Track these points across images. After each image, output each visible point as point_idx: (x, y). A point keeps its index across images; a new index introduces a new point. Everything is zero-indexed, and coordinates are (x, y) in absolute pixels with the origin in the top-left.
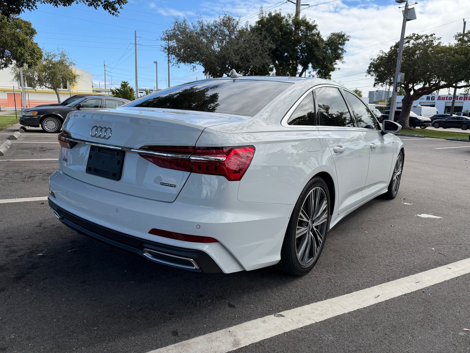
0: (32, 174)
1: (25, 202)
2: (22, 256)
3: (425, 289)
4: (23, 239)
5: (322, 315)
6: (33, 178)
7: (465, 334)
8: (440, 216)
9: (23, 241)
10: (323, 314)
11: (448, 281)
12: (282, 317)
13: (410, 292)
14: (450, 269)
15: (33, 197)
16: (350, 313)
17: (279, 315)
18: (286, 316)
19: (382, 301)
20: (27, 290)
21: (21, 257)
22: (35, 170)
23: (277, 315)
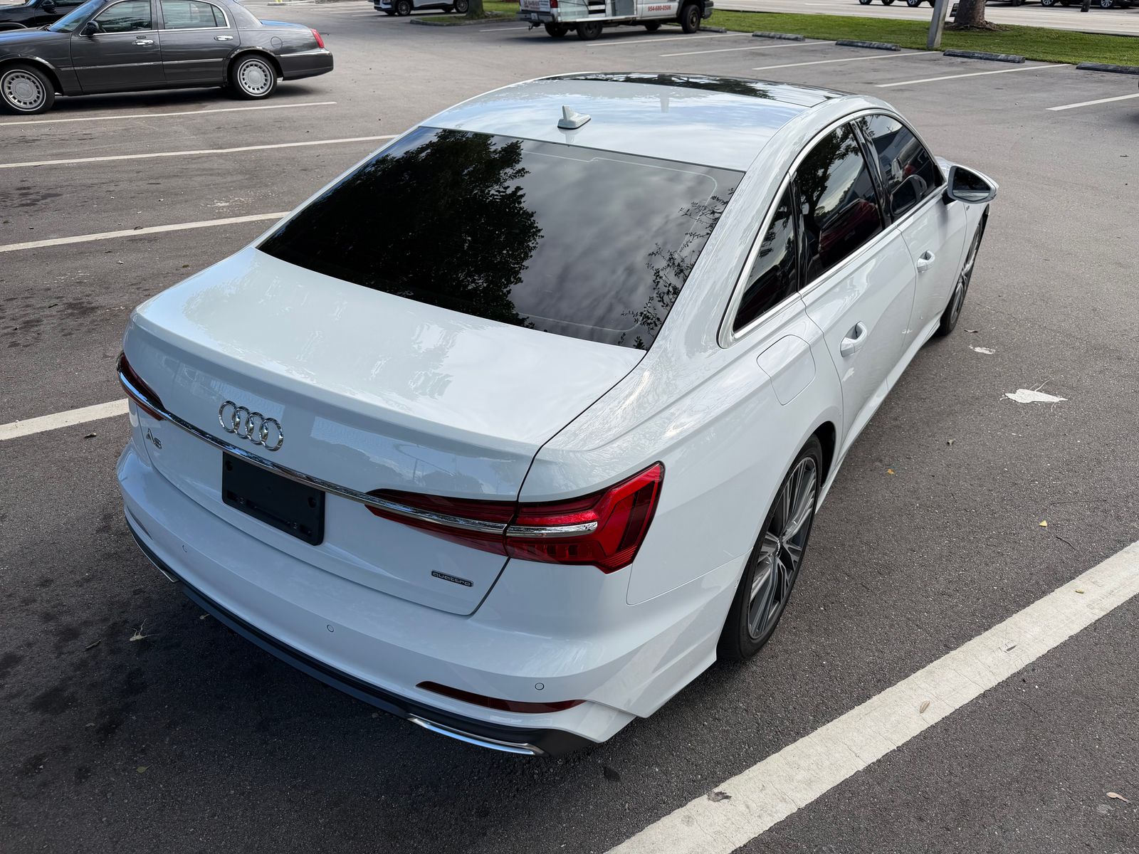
0: (29, 310)
1: (42, 433)
2: (93, 647)
3: (1025, 669)
4: (79, 584)
5: (809, 783)
6: (36, 329)
7: (1109, 810)
8: (1061, 394)
9: (81, 591)
10: (813, 779)
11: (1077, 635)
12: (725, 801)
13: (994, 683)
14: (1082, 593)
15: (58, 410)
16: (869, 769)
17: (717, 794)
18: (733, 795)
19: (937, 721)
20: (142, 769)
21: (94, 649)
22: (31, 292)
23: (713, 795)
